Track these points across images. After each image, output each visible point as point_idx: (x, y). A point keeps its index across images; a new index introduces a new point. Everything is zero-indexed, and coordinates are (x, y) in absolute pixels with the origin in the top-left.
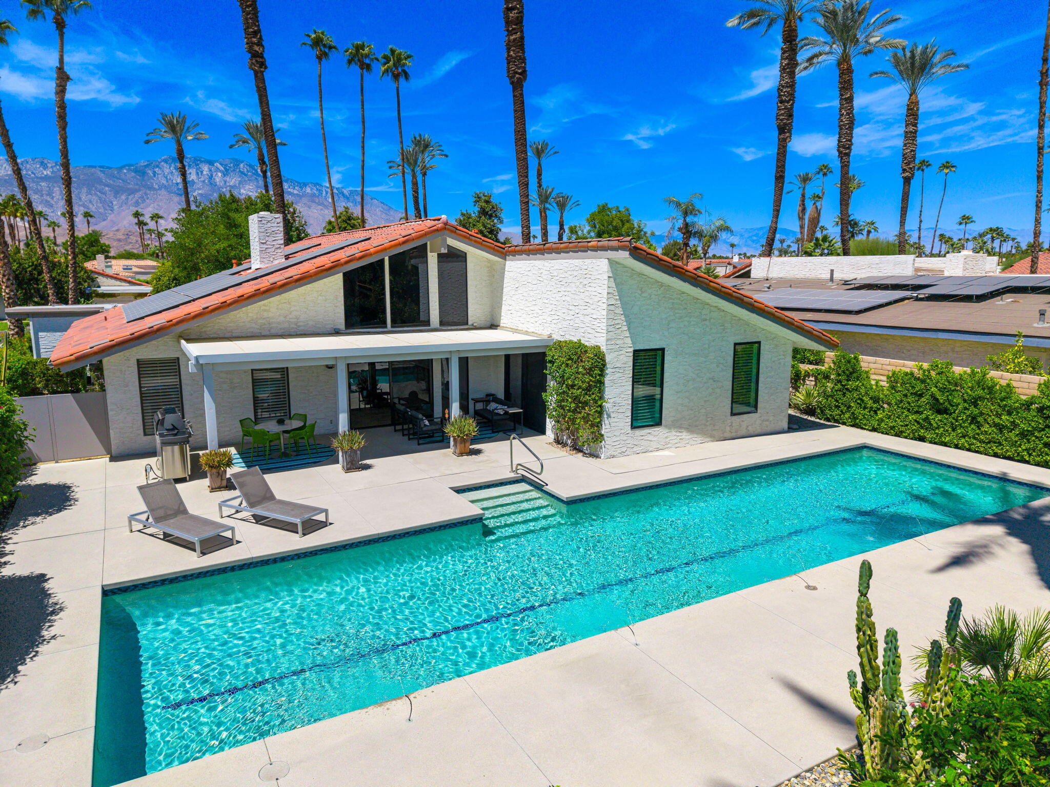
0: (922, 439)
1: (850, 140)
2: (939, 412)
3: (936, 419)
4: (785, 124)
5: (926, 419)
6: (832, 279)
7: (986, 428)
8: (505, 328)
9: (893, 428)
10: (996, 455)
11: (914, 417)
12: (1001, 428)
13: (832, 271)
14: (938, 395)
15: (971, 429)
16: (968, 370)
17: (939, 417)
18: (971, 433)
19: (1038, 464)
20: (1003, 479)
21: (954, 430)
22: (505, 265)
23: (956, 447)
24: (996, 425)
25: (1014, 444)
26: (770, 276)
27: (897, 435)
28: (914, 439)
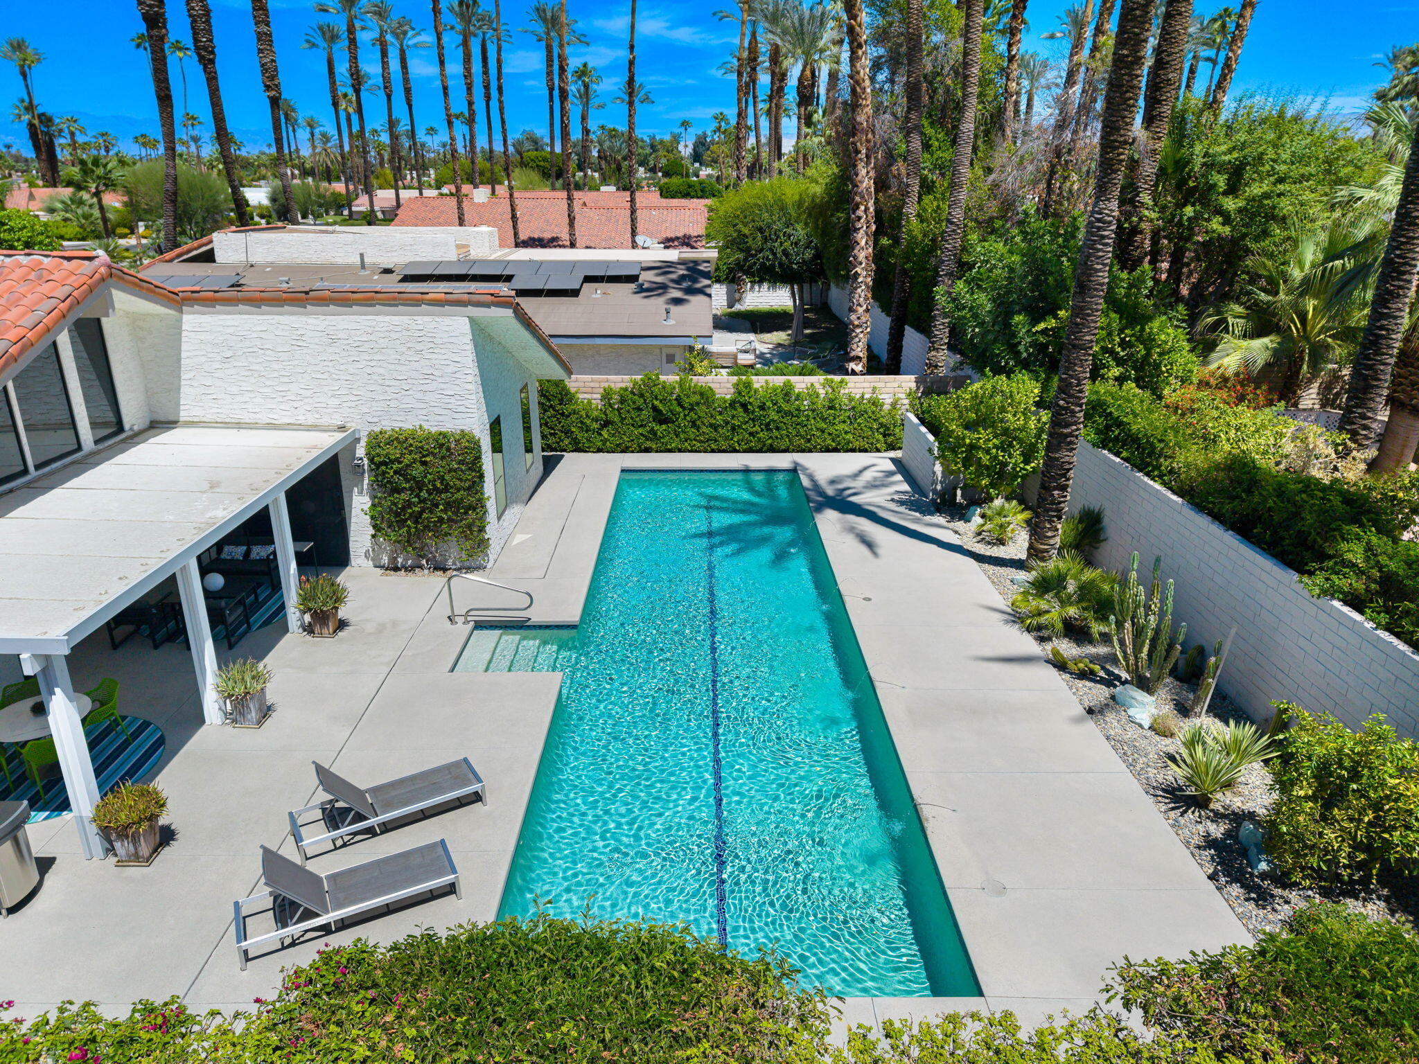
0: (647, 450)
1: (211, 41)
2: (661, 422)
3: (661, 428)
4: (157, 14)
5: (653, 431)
6: (363, 266)
7: (704, 429)
8: (191, 424)
9: (617, 445)
10: (713, 451)
11: (641, 430)
12: (715, 427)
13: (362, 255)
14: (661, 407)
15: (692, 432)
16: (677, 378)
17: (664, 427)
18: (692, 436)
19: (745, 451)
20: (747, 471)
21: (677, 436)
22: (180, 321)
23: (680, 451)
24: (711, 425)
25: (726, 439)
26: (252, 260)
27: (623, 451)
28: (641, 451)
